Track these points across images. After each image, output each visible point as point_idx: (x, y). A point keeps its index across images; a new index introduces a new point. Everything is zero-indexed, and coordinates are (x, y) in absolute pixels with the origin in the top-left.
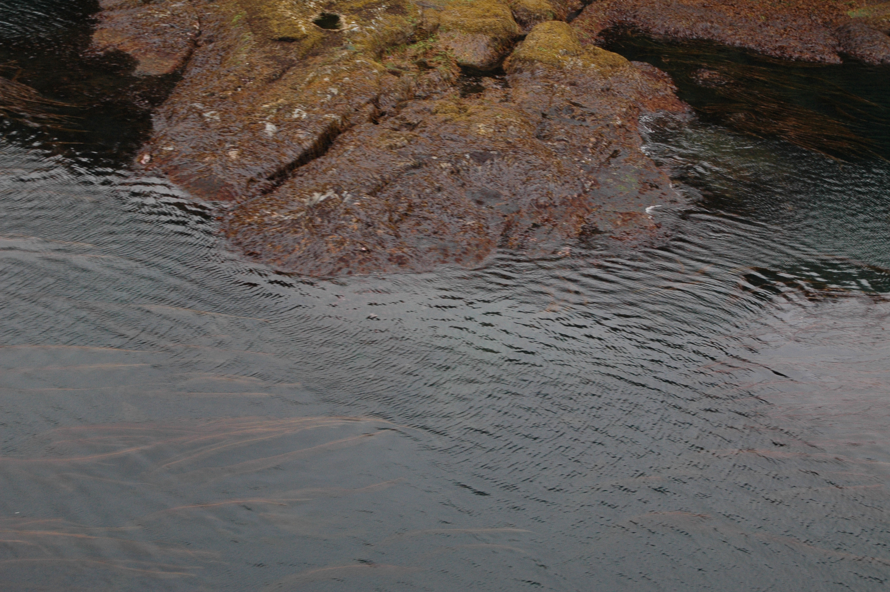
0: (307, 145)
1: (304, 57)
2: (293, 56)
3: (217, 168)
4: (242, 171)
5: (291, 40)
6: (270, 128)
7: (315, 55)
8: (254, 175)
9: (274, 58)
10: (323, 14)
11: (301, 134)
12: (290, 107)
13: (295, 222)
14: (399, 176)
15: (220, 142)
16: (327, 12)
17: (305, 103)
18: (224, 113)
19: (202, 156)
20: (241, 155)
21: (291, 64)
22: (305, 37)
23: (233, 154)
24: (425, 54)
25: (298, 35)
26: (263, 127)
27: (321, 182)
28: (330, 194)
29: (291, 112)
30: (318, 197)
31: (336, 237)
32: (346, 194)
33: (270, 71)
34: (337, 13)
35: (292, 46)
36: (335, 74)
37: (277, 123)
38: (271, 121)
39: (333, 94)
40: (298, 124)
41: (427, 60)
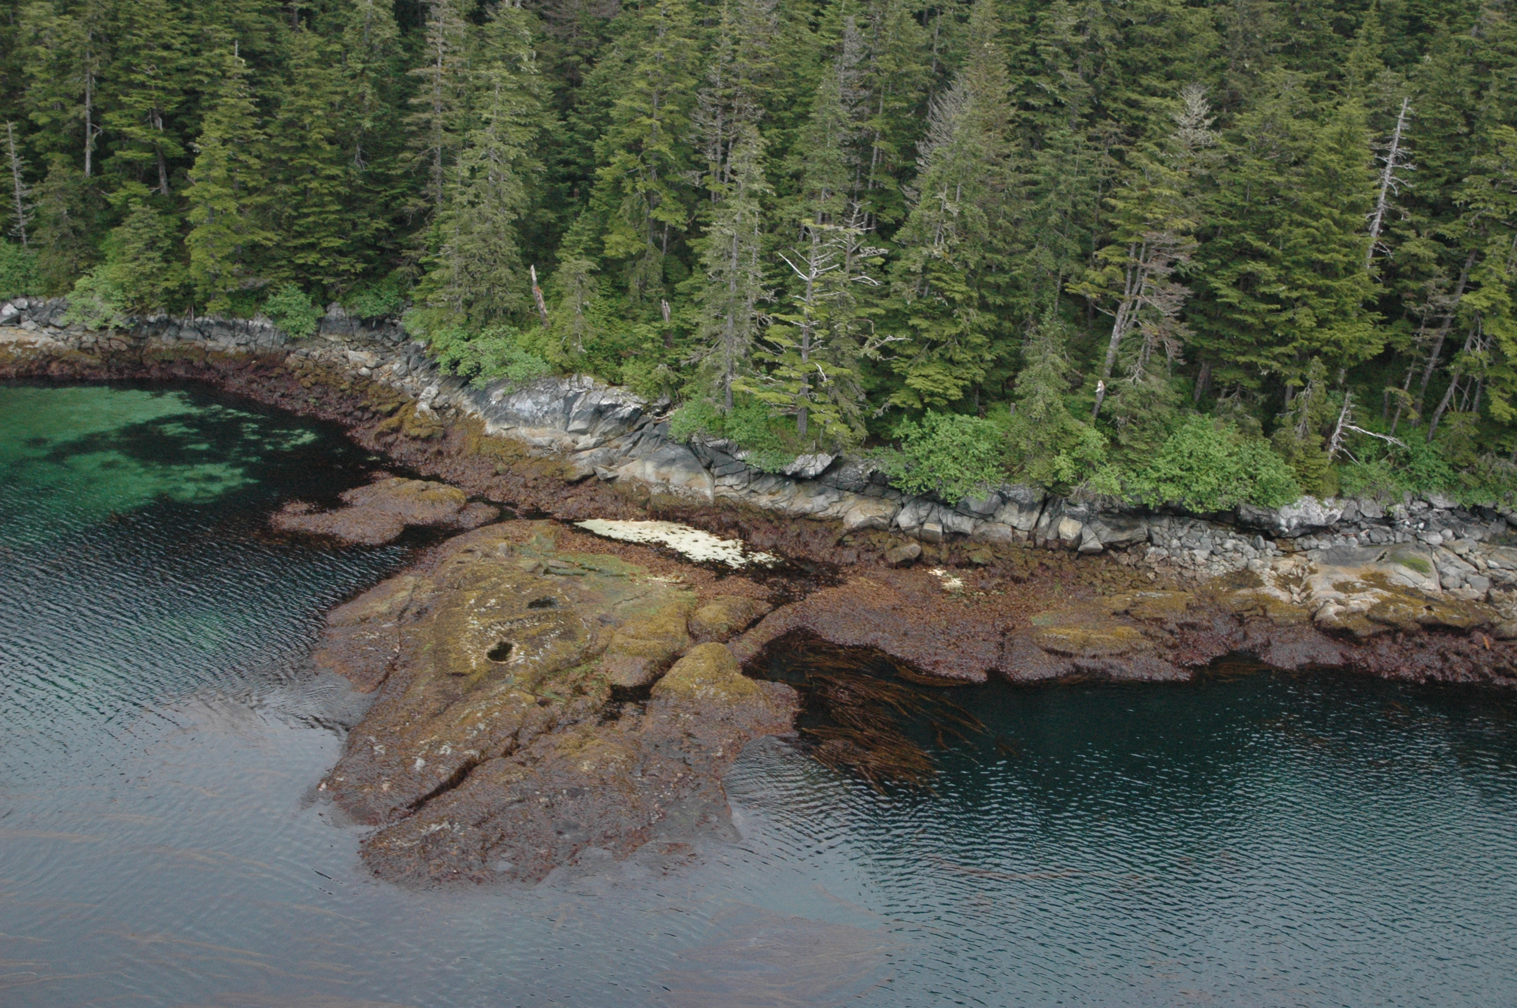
0: (444, 778)
1: (469, 691)
2: (459, 691)
3: (371, 798)
4: (388, 801)
5: (462, 675)
6: (420, 763)
7: (478, 689)
8: (397, 805)
9: (444, 692)
10: (500, 644)
11: (442, 769)
12: (440, 743)
13: (412, 848)
14: (503, 810)
15: (379, 775)
16: (505, 640)
17: (452, 740)
18: (389, 748)
19: (362, 787)
20: (392, 787)
21: (455, 698)
22: (474, 672)
23: (385, 787)
24: (584, 678)
25: (468, 671)
26: (414, 761)
27: (442, 814)
28: (446, 825)
29: (439, 748)
30: (435, 827)
31: (437, 861)
32: (457, 826)
33: (437, 705)
34: (513, 642)
35: (461, 680)
36: (489, 709)
37: (426, 758)
38: (422, 757)
39: (479, 730)
40: (442, 759)
41: (584, 684)
